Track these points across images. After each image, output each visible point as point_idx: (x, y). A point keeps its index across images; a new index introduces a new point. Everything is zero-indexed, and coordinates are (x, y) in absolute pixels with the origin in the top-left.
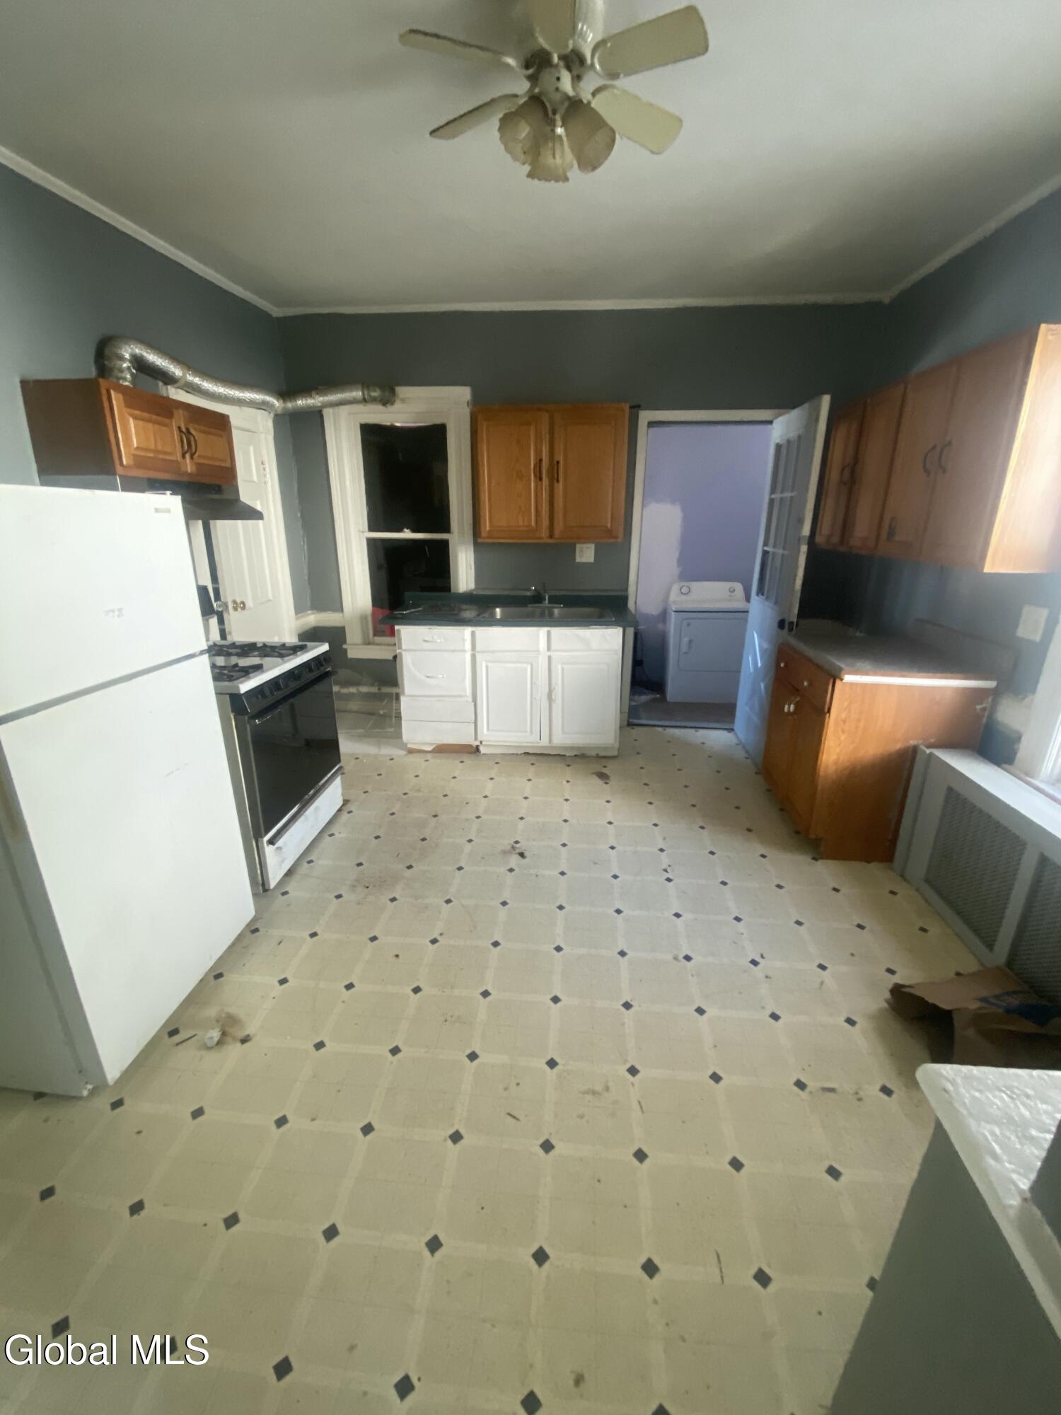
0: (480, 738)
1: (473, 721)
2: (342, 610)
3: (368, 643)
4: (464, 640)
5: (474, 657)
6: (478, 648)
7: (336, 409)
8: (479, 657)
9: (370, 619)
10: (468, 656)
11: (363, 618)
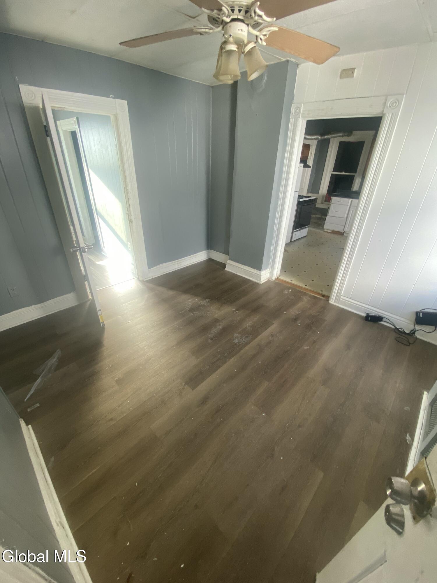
0: (344, 230)
1: (344, 225)
2: (318, 194)
3: (322, 203)
4: (349, 202)
5: (350, 207)
6: (352, 205)
7: (334, 138)
8: (351, 207)
9: (325, 197)
10: (348, 207)
11: (323, 196)
